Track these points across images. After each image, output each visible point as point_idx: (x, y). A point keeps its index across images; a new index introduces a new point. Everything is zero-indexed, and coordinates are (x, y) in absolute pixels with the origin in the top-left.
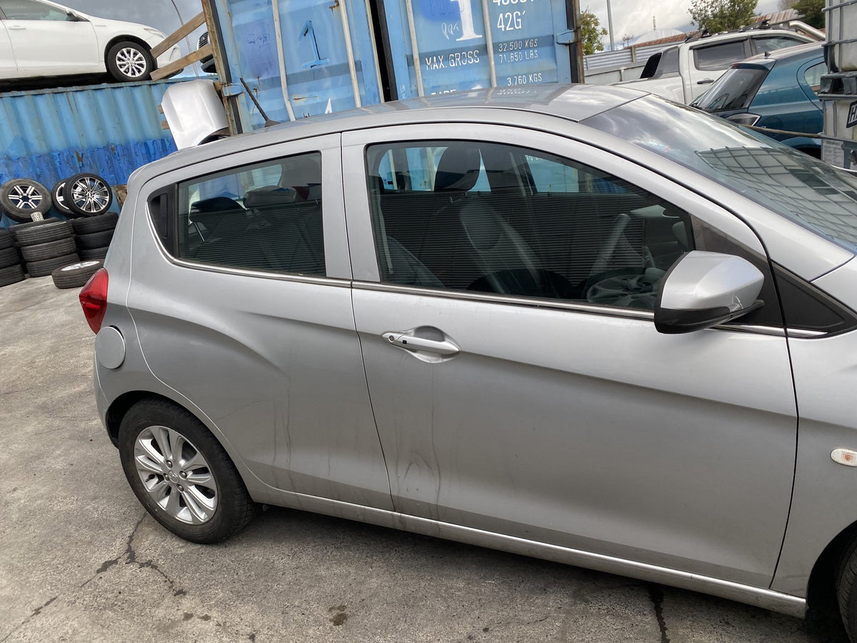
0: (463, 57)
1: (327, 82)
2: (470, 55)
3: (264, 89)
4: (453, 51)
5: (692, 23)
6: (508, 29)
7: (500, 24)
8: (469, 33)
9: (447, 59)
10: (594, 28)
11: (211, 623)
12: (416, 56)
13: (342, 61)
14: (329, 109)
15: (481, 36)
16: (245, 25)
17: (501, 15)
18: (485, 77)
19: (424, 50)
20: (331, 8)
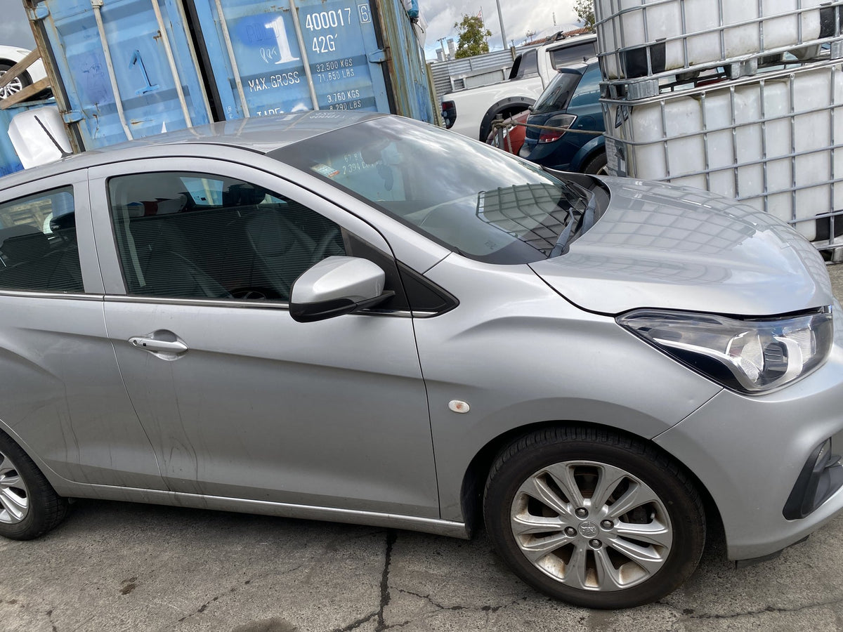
0: (284, 78)
1: (161, 106)
2: (290, 76)
3: (103, 115)
4: (274, 73)
5: (579, 20)
6: (323, 51)
7: (315, 47)
8: (286, 56)
9: (268, 81)
10: (478, 31)
11: (16, 606)
12: (238, 80)
13: (171, 87)
14: (164, 130)
15: (298, 59)
16: (78, 55)
17: (315, 39)
18: (305, 95)
19: (246, 73)
20: (155, 38)
